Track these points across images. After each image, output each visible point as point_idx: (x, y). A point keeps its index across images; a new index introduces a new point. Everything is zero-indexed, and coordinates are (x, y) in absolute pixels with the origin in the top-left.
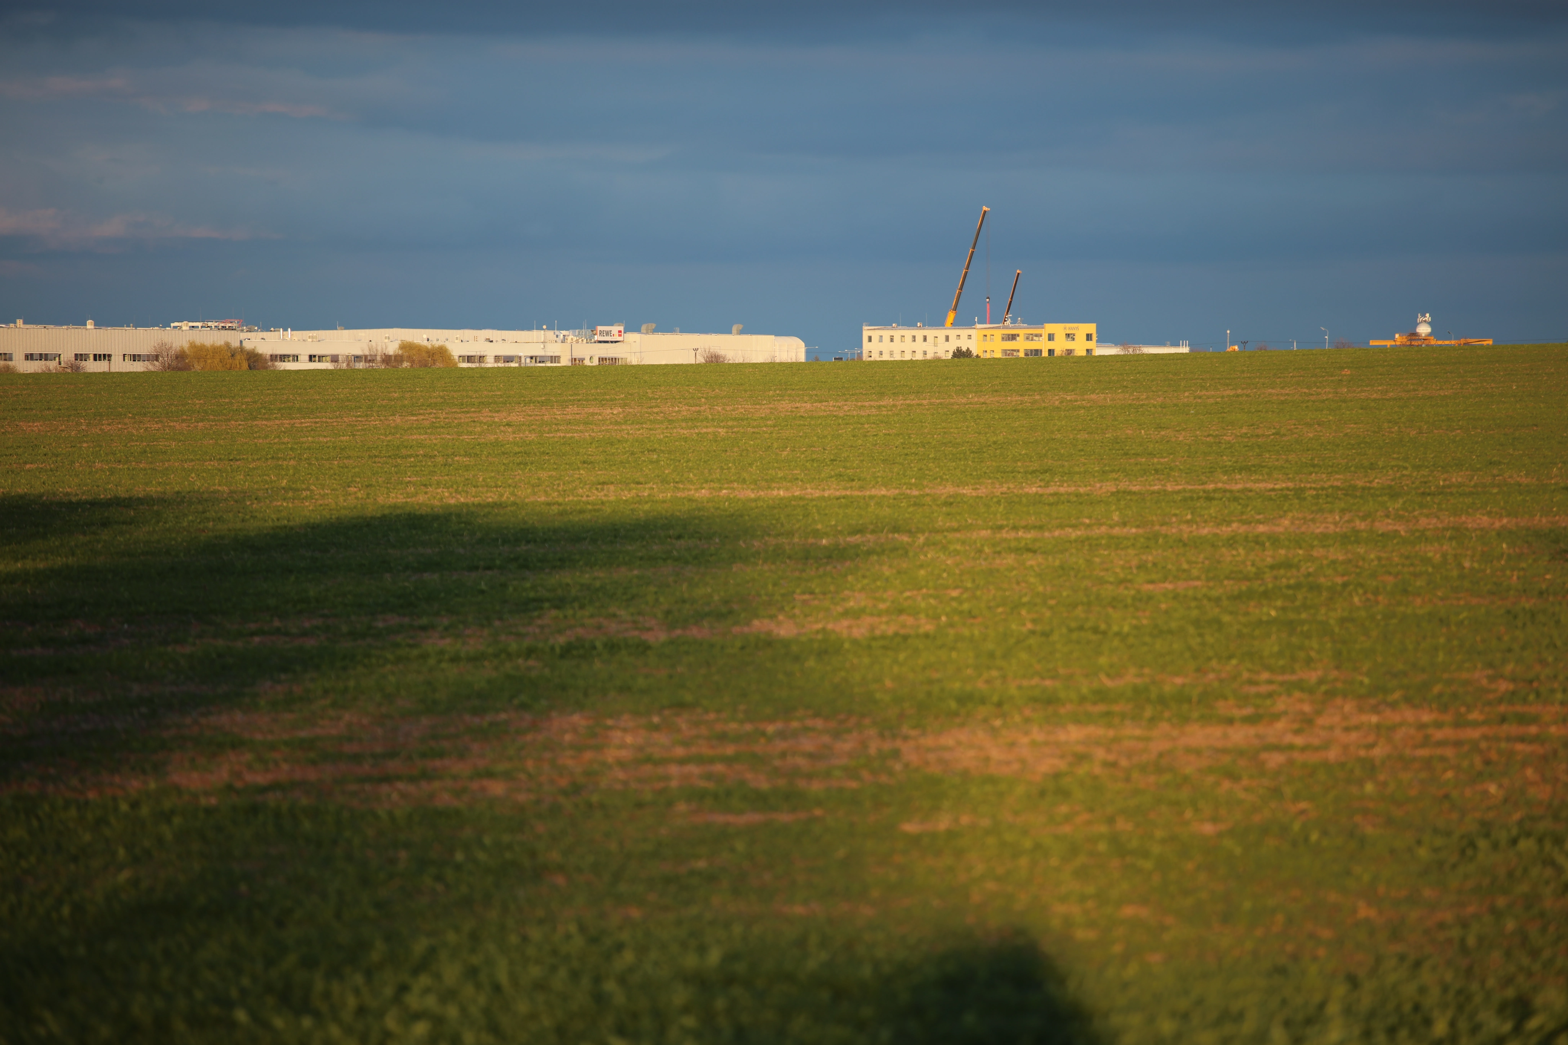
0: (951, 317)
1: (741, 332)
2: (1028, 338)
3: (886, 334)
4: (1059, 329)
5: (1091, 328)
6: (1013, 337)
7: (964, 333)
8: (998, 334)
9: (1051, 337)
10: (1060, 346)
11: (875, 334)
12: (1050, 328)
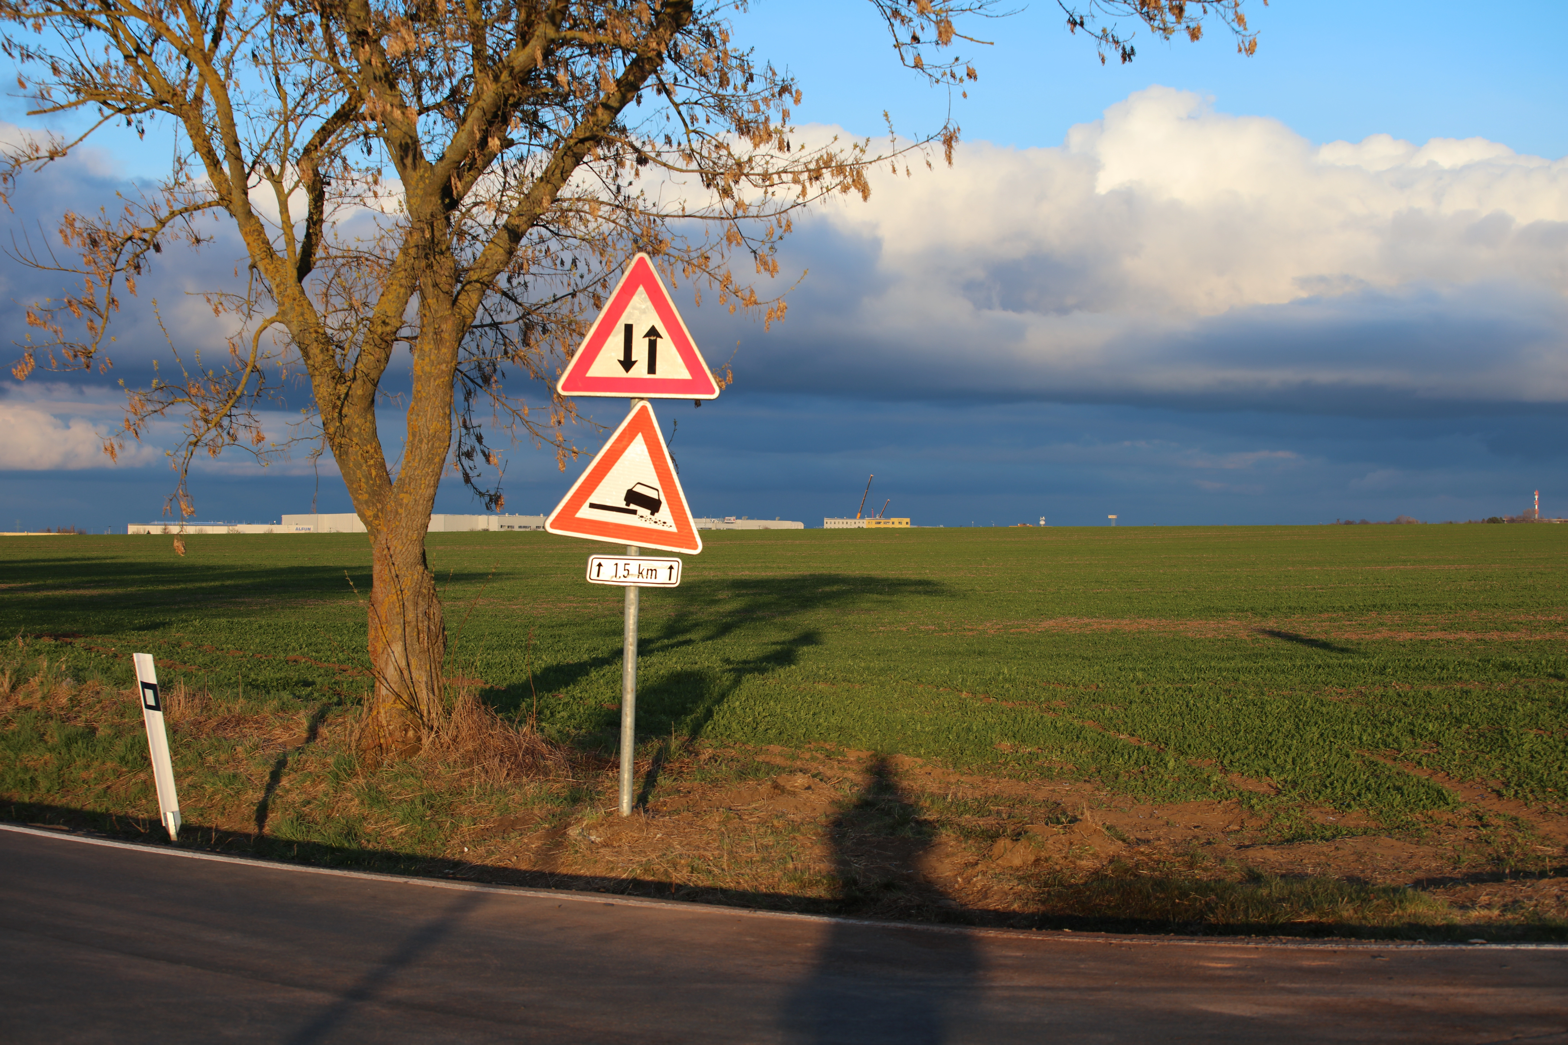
0: (859, 515)
1: (780, 520)
2: (885, 523)
3: (833, 521)
4: (896, 520)
5: (908, 520)
6: (879, 523)
7: (861, 521)
8: (874, 521)
9: (893, 523)
10: (897, 526)
11: (829, 521)
12: (893, 520)
